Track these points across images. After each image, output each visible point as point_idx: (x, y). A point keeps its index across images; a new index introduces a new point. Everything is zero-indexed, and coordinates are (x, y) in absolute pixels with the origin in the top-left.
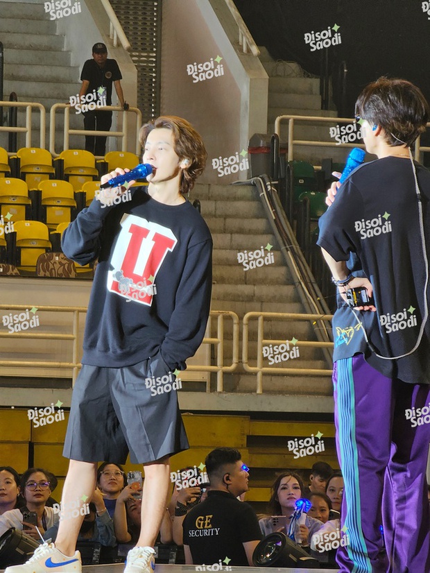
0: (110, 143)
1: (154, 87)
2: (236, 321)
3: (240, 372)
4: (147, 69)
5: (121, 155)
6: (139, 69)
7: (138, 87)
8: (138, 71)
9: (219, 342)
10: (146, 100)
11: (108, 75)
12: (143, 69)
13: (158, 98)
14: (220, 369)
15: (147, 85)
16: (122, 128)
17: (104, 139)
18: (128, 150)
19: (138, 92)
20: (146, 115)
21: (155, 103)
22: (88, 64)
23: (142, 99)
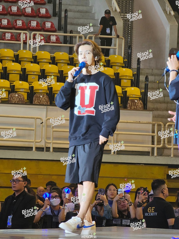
0: (111, 51)
1: (130, 28)
2: (163, 126)
3: (164, 148)
4: (127, 21)
5: (116, 56)
6: (124, 21)
7: (123, 28)
8: (123, 22)
9: (155, 135)
10: (126, 33)
11: (111, 23)
12: (126, 20)
13: (131, 33)
14: (156, 146)
15: (127, 27)
16: (116, 45)
17: (109, 50)
18: (118, 55)
19: (123, 30)
20: (126, 40)
21: (130, 35)
22: (103, 18)
23: (125, 33)
